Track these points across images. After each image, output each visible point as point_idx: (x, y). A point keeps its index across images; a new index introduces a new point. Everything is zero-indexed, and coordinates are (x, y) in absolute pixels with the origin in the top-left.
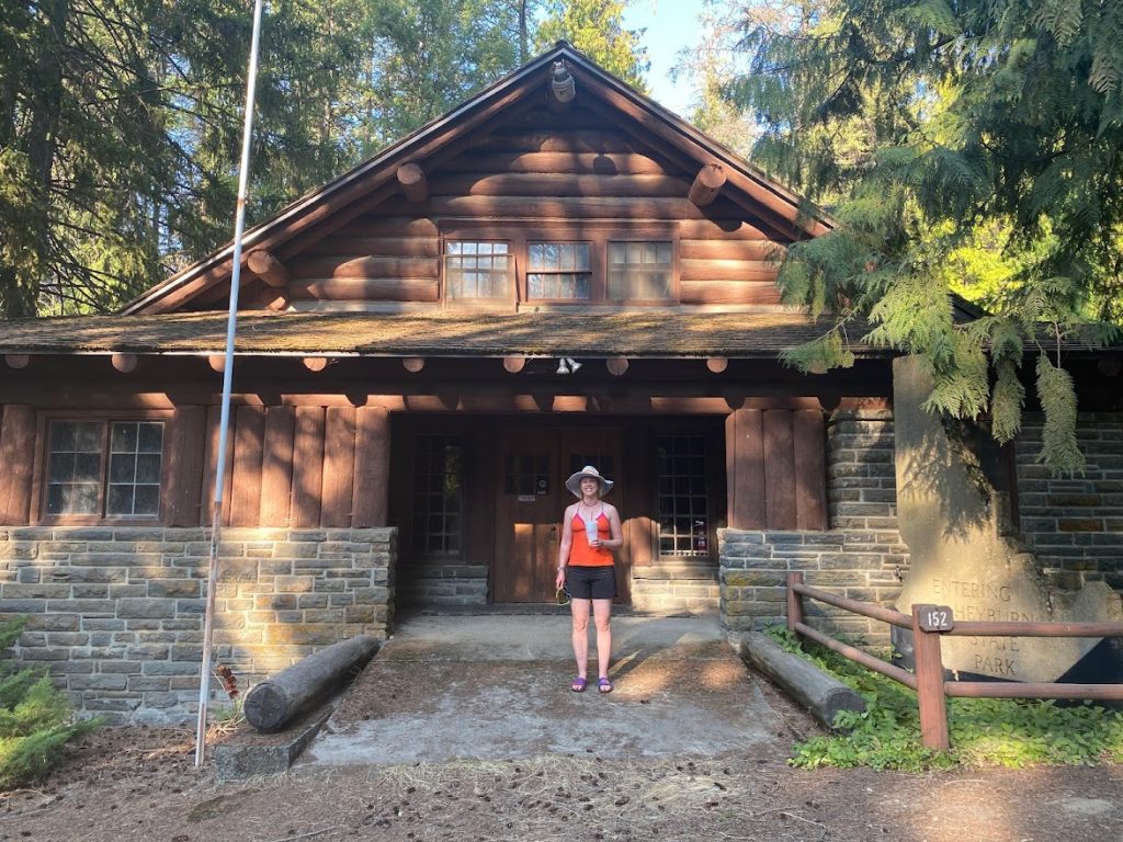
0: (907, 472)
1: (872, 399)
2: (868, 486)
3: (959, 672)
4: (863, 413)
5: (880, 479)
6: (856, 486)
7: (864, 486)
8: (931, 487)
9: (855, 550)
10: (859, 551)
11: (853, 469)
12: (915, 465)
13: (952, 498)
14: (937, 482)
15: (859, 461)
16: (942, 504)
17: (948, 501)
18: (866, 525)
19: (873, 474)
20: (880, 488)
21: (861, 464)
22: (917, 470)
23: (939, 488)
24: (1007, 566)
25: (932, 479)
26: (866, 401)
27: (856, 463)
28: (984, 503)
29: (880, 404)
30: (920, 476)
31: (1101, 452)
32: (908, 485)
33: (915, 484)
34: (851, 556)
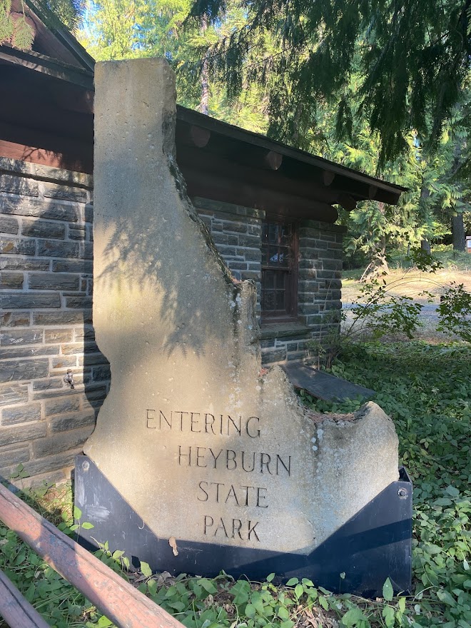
0: (110, 247)
1: (43, 151)
2: (35, 269)
3: (178, 542)
4: (31, 168)
5: (51, 259)
6: (19, 267)
7: (30, 268)
8: (149, 271)
9: (15, 356)
10: (20, 356)
11: (15, 245)
12: (124, 237)
13: (181, 290)
14: (159, 264)
15: (23, 234)
16: (166, 297)
17: (174, 294)
18: (32, 321)
19: (42, 253)
20: (51, 271)
21: (26, 238)
22: (126, 244)
23: (162, 274)
24: (258, 388)
25: (151, 258)
26: (35, 154)
27: (20, 236)
28: (231, 295)
29: (52, 161)
30: (130, 255)
31: (247, 245)
32: (111, 268)
33: (123, 267)
34: (8, 364)
